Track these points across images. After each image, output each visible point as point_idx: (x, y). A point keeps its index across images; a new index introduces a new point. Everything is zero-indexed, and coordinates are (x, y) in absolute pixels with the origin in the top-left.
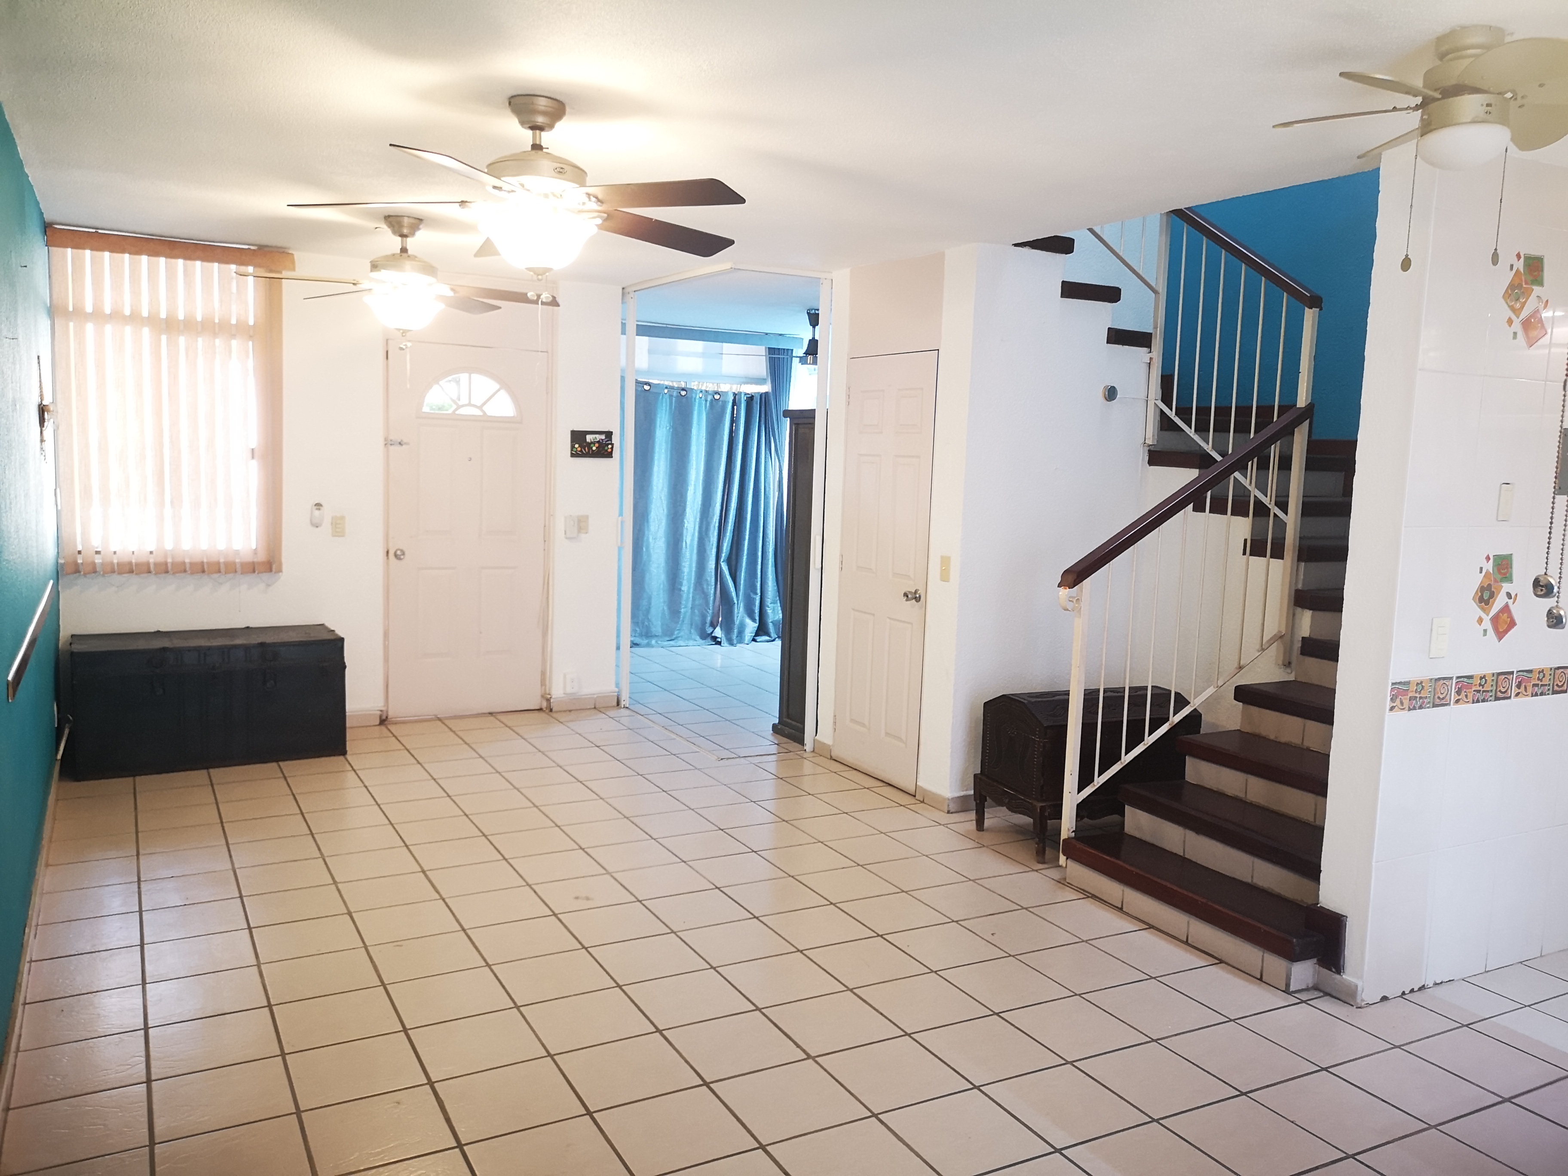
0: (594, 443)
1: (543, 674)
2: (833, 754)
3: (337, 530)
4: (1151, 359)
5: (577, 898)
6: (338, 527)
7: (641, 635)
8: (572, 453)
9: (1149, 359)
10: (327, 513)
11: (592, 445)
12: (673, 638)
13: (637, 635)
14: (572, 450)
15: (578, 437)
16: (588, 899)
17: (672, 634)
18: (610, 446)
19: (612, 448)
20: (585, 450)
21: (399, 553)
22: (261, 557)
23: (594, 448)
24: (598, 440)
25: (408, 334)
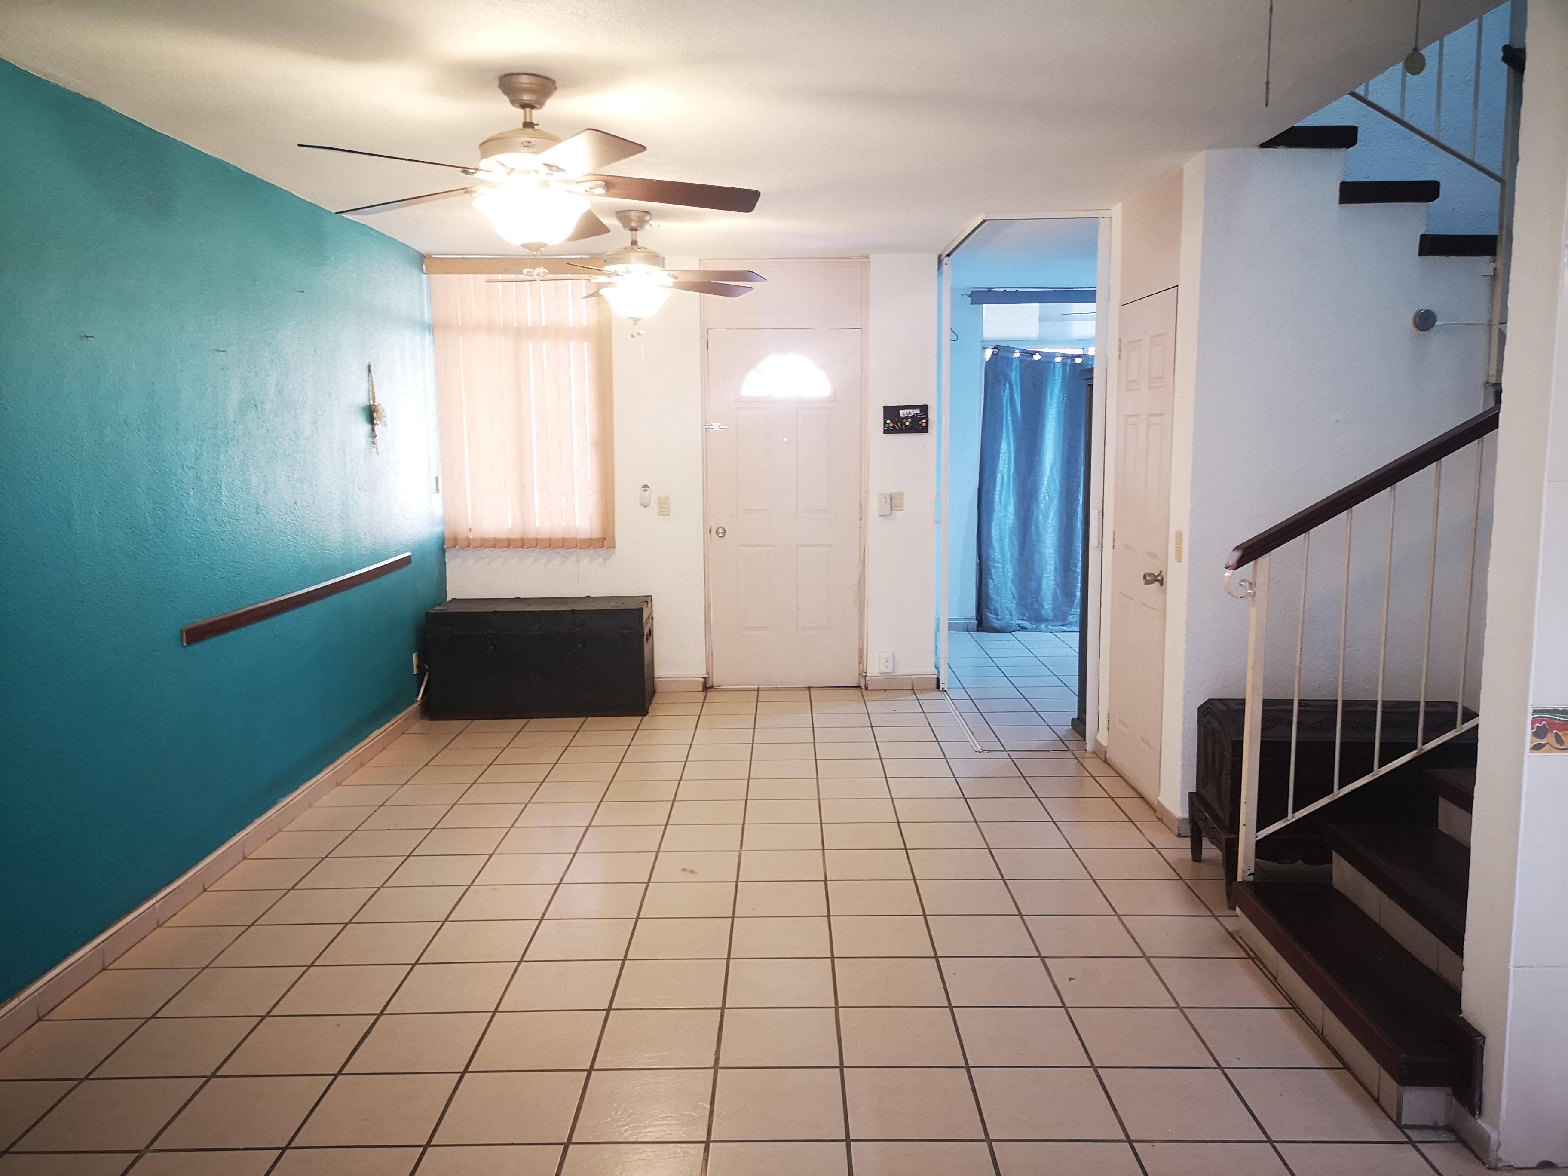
0: (907, 418)
1: (861, 652)
2: (1108, 756)
3: (663, 510)
4: (1495, 269)
5: (684, 870)
6: (664, 509)
7: (1030, 620)
8: (884, 430)
9: (1492, 270)
10: (654, 495)
11: (905, 420)
12: (1065, 623)
13: (1025, 618)
14: (884, 427)
15: (891, 413)
16: (692, 872)
17: (1065, 619)
18: (924, 421)
19: (927, 422)
20: (898, 426)
21: (721, 530)
22: (597, 534)
23: (907, 423)
24: (912, 414)
25: (641, 322)
